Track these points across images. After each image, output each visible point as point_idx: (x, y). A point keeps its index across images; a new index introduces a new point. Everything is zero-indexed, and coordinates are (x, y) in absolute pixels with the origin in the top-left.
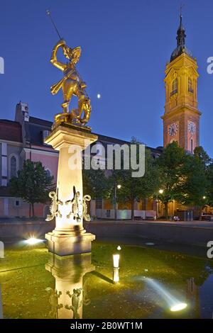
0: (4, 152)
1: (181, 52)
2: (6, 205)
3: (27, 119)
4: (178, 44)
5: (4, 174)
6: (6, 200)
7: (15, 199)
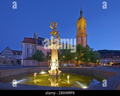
0: (31, 47)
1: (81, 17)
2: (31, 62)
3: (37, 38)
4: (81, 15)
5: (31, 53)
6: (31, 61)
7: (34, 61)
